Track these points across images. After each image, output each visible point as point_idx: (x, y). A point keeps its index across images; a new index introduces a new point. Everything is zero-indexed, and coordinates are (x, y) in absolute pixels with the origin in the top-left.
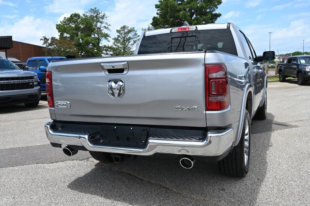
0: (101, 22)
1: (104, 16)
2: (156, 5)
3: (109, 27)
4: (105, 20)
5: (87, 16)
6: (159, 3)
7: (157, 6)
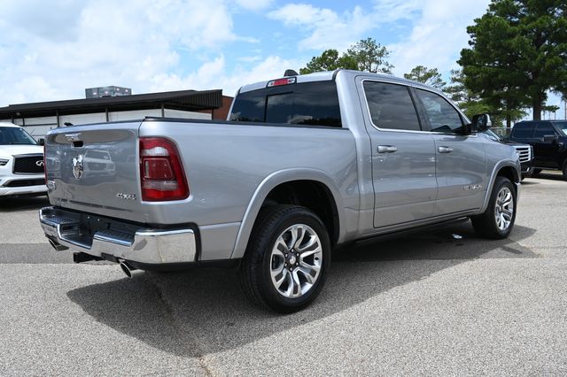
0: (378, 62)
1: (383, 51)
2: (468, 28)
3: (392, 70)
4: (384, 59)
5: (354, 53)
6: (476, 24)
7: (470, 30)
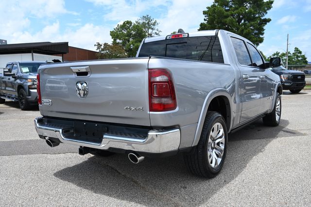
0: (152, 29)
1: (155, 22)
2: (204, 12)
3: (160, 33)
4: (156, 27)
5: (139, 23)
6: (207, 10)
7: (204, 13)
